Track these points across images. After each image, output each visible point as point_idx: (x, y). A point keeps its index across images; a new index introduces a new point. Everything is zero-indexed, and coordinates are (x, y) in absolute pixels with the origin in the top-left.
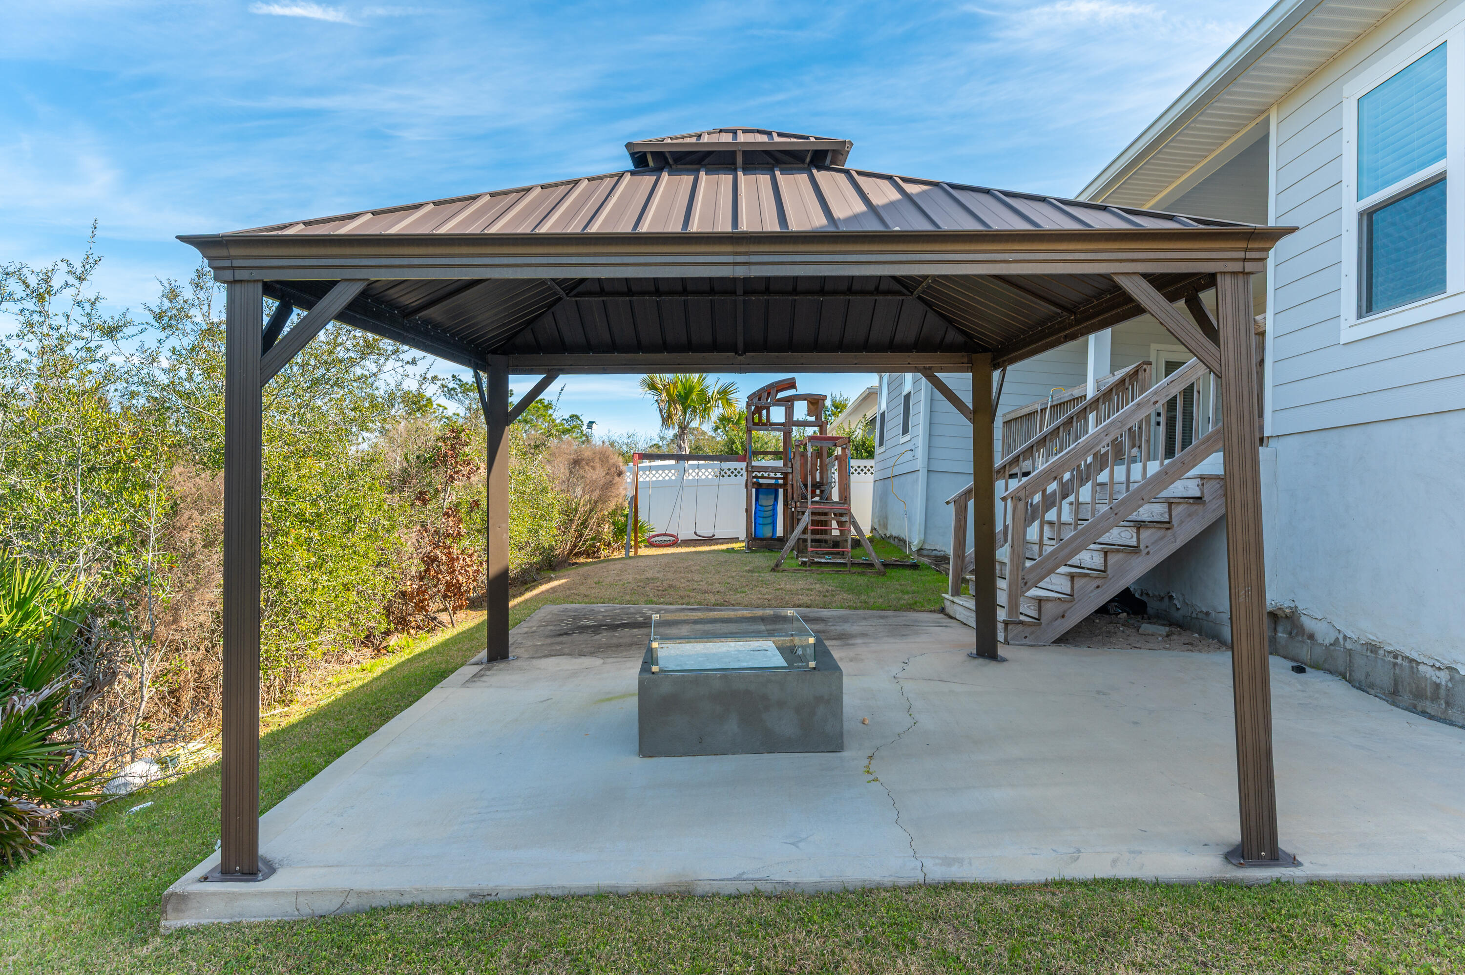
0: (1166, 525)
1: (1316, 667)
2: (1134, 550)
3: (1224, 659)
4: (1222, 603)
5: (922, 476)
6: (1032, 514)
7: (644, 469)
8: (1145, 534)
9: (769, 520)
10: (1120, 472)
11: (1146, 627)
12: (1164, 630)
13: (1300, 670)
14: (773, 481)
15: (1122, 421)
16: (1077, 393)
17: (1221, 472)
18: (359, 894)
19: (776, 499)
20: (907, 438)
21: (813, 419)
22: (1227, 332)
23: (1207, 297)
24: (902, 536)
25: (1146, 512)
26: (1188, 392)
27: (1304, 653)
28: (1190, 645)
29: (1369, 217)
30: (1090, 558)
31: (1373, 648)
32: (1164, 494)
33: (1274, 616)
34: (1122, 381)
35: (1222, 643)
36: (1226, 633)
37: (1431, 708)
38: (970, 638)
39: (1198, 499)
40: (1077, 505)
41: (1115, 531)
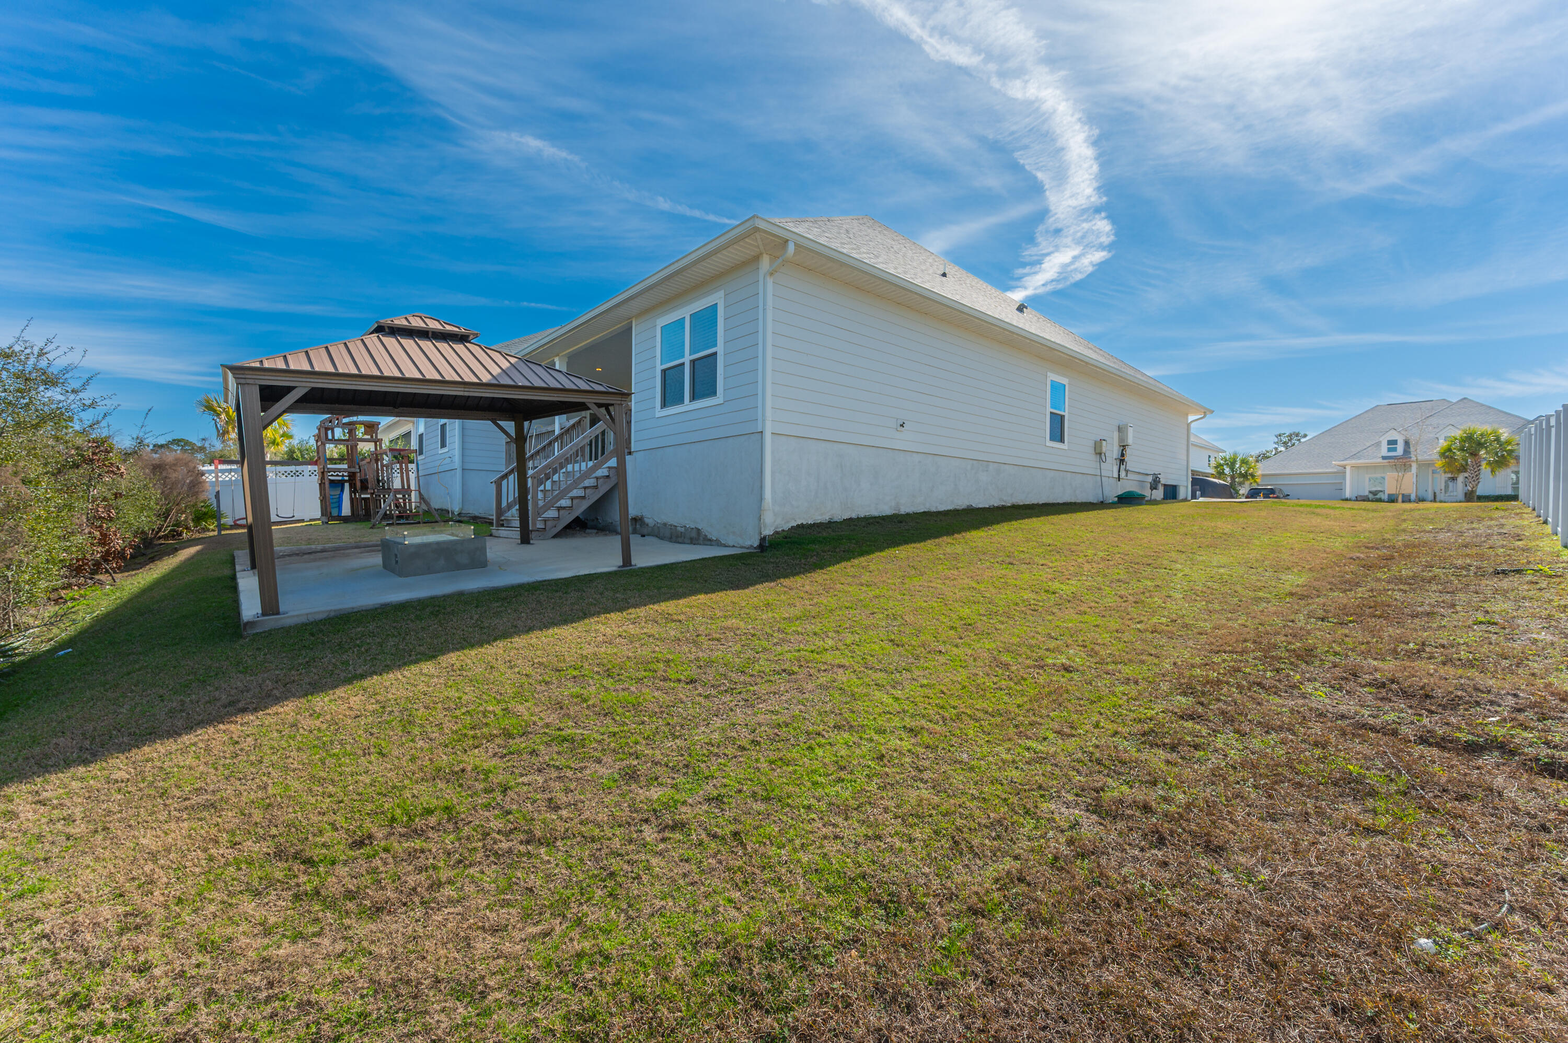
0: (596, 487)
1: (649, 535)
2: (583, 498)
3: (619, 538)
4: (617, 517)
5: (459, 472)
6: (541, 482)
7: (223, 471)
8: (588, 491)
9: (336, 505)
10: (577, 467)
11: (588, 531)
12: (595, 531)
13: (643, 536)
14: (340, 478)
15: (577, 444)
16: (550, 429)
17: (615, 465)
18: (335, 611)
19: (342, 490)
20: (445, 450)
21: (369, 437)
22: (617, 420)
23: (611, 408)
24: (444, 507)
25: (587, 483)
26: (603, 433)
27: (645, 531)
28: (606, 535)
29: (664, 372)
30: (564, 503)
31: (665, 524)
32: (594, 475)
33: (635, 520)
34: (573, 425)
35: (617, 533)
36: (619, 530)
37: (680, 540)
38: (516, 534)
39: (608, 476)
40: (553, 482)
41: (575, 491)
